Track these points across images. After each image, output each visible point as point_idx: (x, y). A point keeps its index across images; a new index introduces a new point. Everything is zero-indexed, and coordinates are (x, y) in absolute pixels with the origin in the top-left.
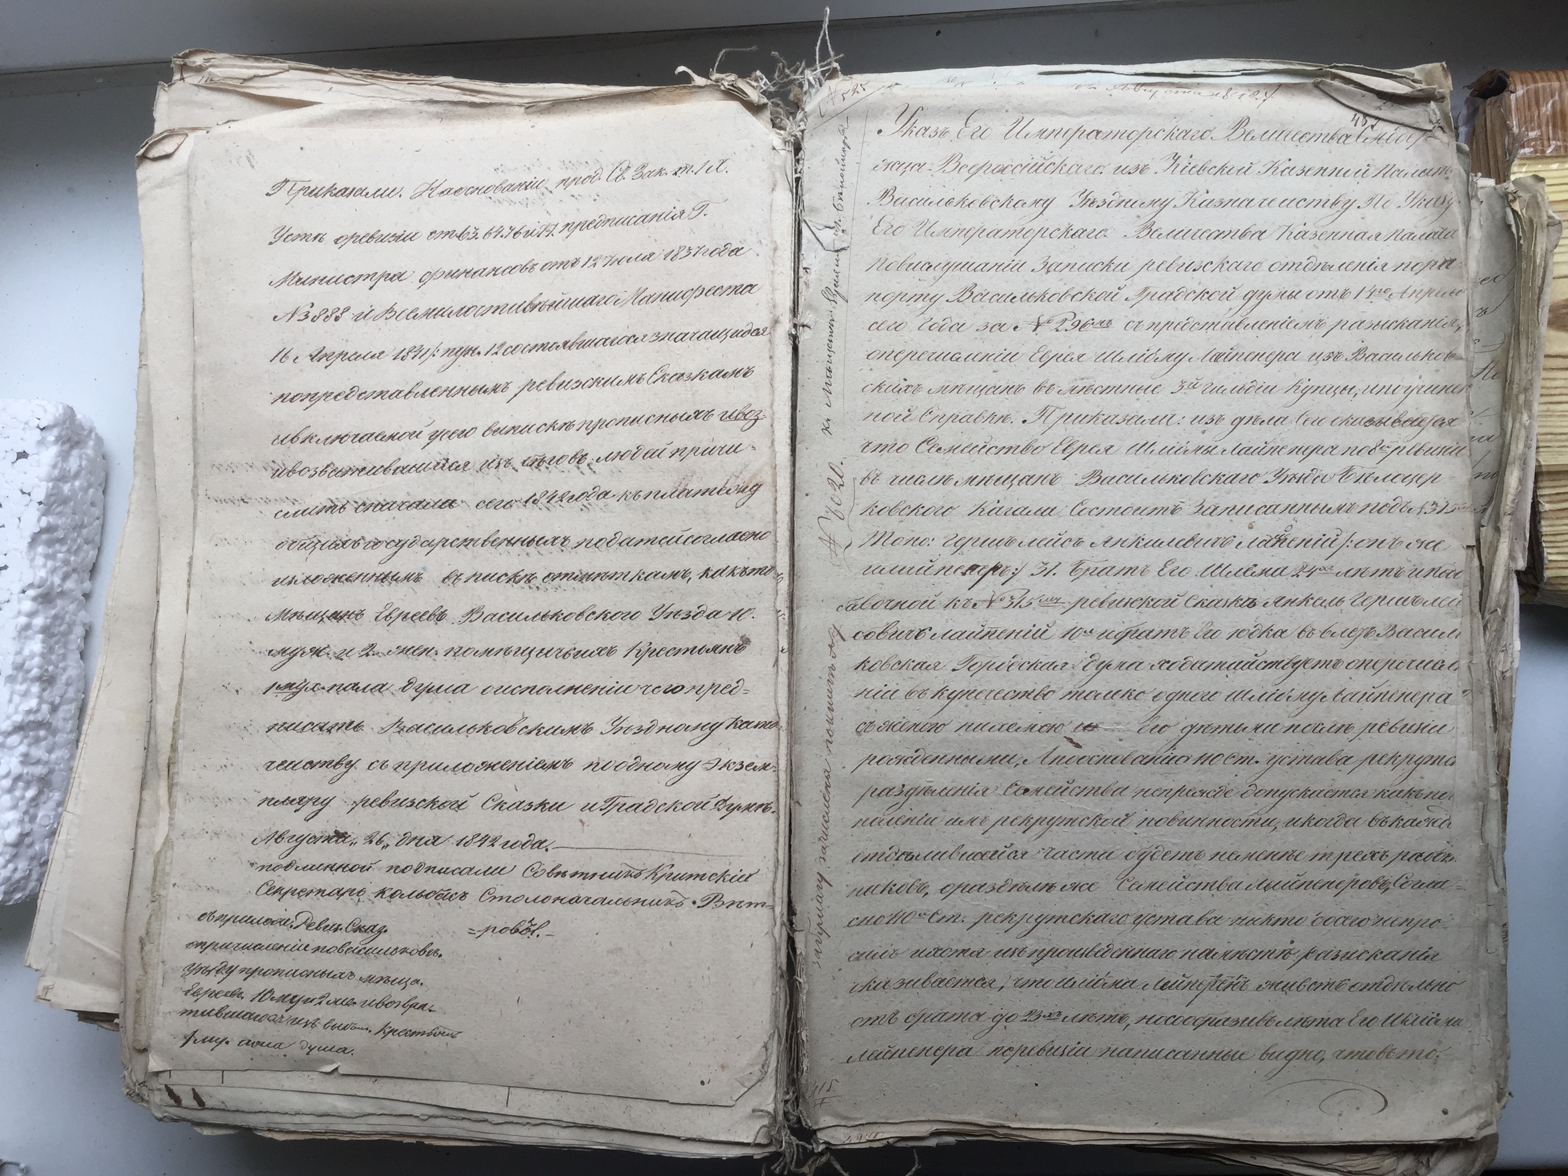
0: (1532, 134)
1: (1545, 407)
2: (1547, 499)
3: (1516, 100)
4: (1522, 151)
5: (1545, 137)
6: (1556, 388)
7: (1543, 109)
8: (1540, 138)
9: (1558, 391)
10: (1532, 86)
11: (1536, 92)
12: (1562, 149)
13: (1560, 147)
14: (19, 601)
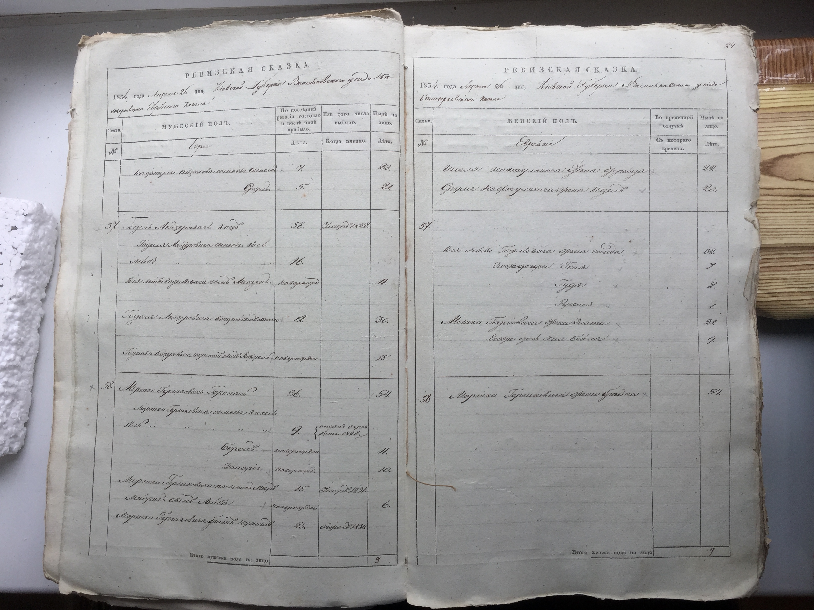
14: (8, 304)
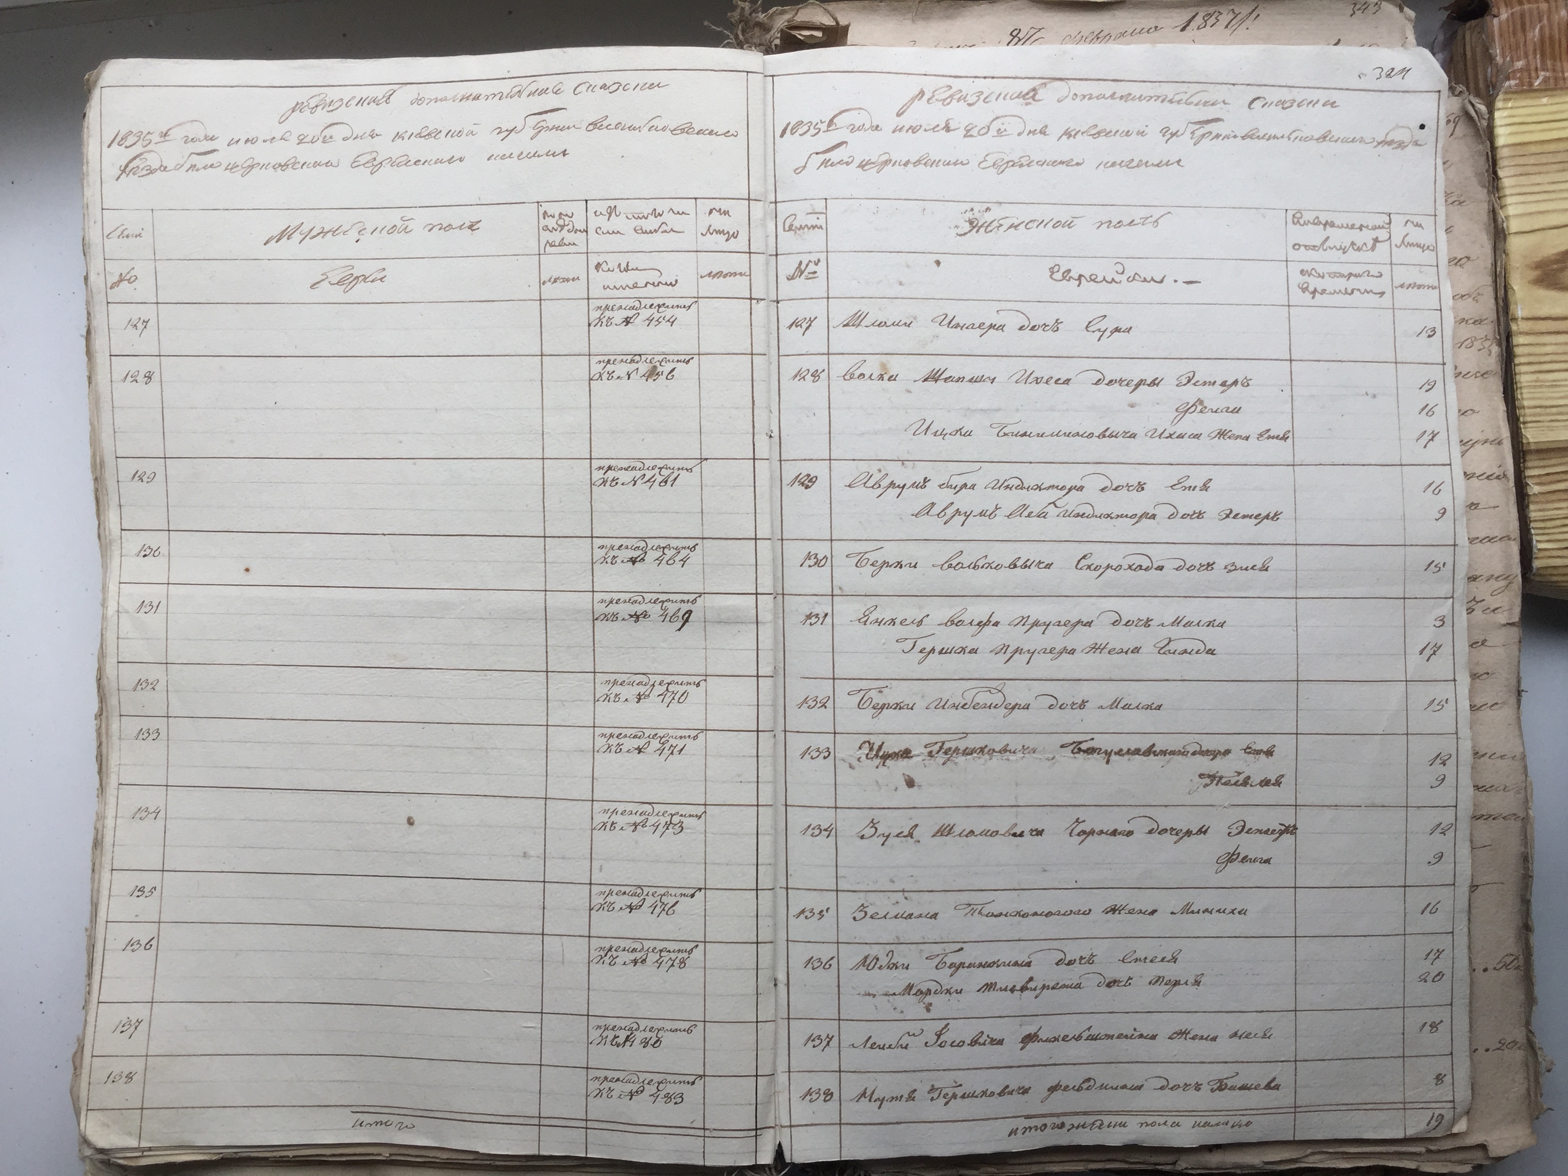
0: (1519, 64)
1: (1534, 377)
2: (1536, 480)
3: (1500, 23)
4: (1507, 83)
5: (1533, 67)
6: (1548, 354)
7: (1530, 35)
8: (1527, 69)
9: (1548, 358)
10: (1517, 8)
11: (1522, 16)
12: (1552, 81)
13: (1549, 78)
